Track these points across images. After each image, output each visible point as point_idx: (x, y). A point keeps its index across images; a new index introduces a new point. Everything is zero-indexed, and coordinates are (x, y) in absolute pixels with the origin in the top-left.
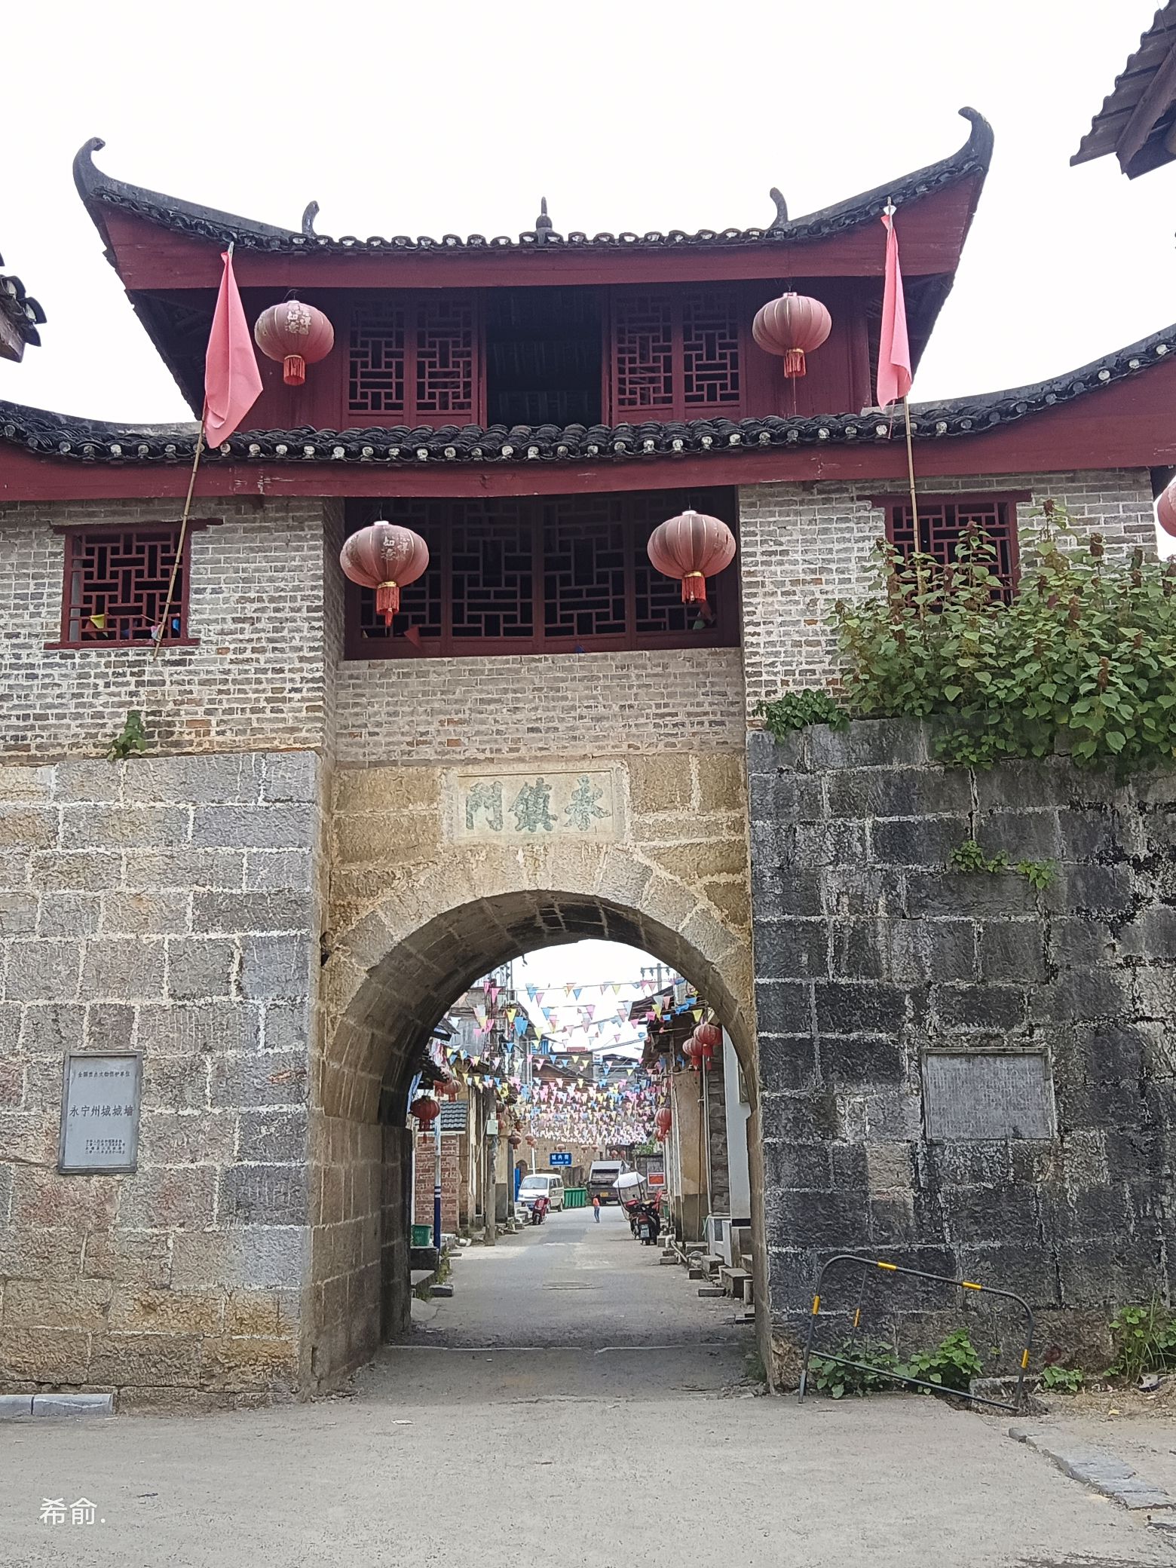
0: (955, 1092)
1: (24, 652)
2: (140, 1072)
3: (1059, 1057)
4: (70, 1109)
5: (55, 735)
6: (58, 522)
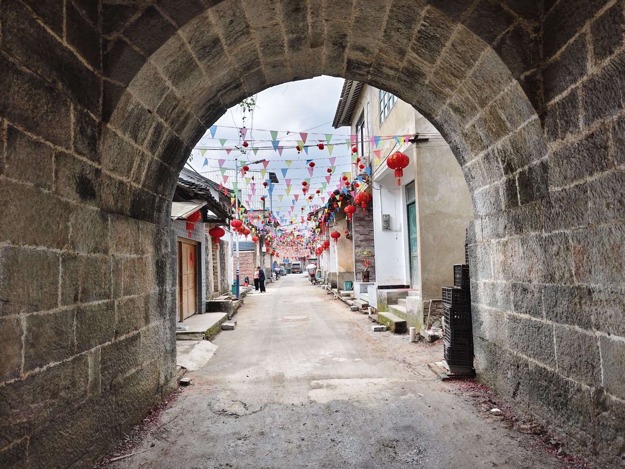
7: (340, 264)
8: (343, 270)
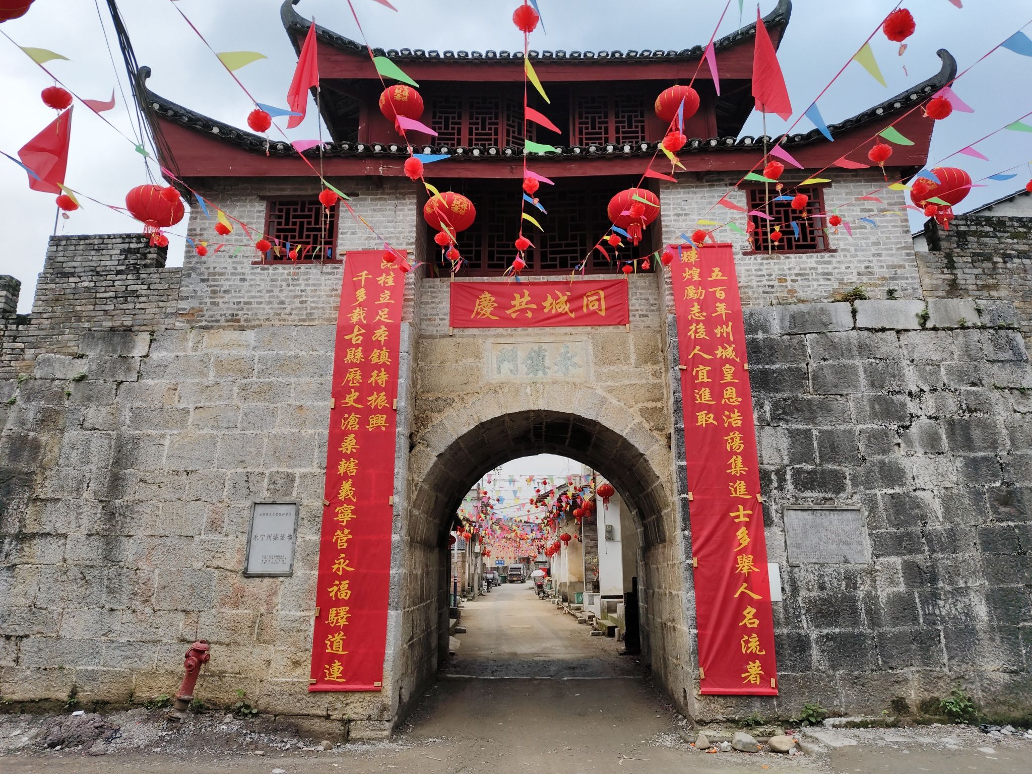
0: (805, 532)
1: (239, 267)
2: (297, 512)
3: (871, 511)
4: (253, 535)
5: (256, 314)
6: (262, 193)
7: (571, 572)
8: (574, 579)
